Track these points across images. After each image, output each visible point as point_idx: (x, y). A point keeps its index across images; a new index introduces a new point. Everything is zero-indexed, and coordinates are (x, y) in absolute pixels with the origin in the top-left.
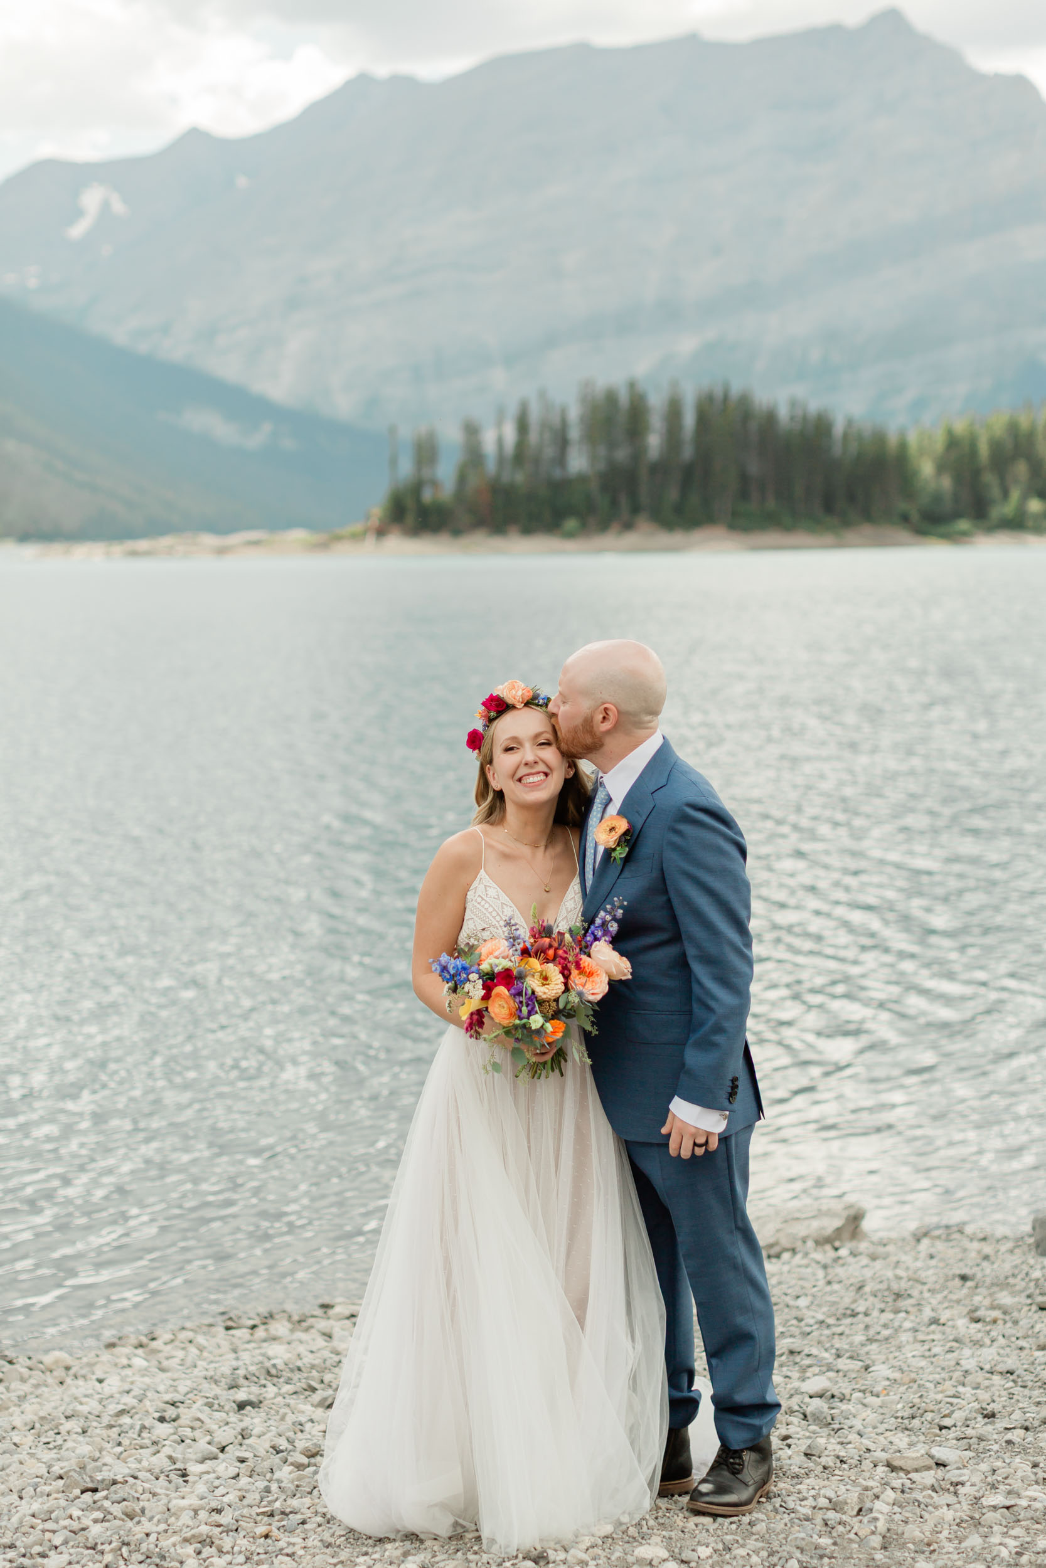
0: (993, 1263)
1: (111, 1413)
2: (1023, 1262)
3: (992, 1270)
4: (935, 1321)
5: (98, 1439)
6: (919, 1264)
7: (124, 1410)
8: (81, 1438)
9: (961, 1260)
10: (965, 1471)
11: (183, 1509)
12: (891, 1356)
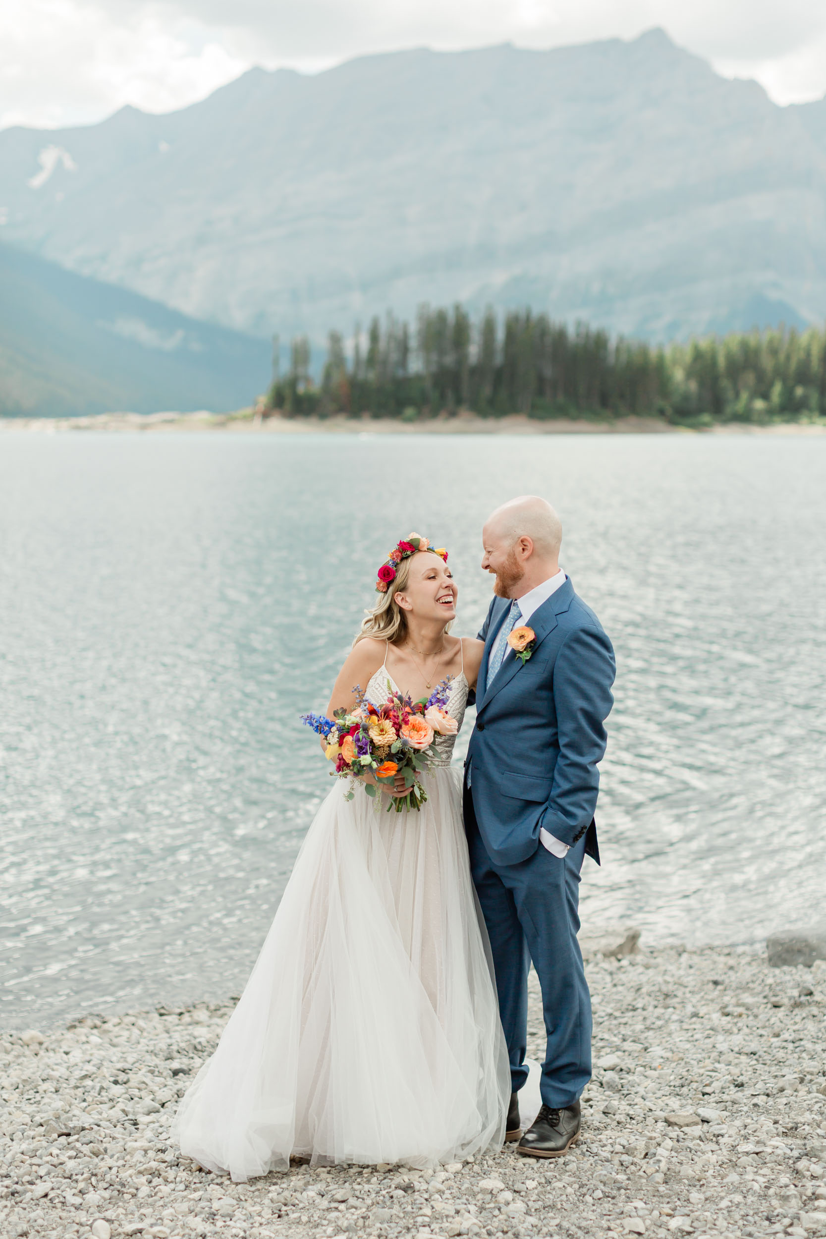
0: (737, 972)
1: (77, 1077)
2: (759, 972)
3: (737, 977)
4: (695, 1015)
5: (68, 1097)
6: (682, 972)
7: (87, 1075)
8: (54, 1096)
9: (712, 970)
10: (724, 1126)
11: (136, 1149)
12: (664, 1040)
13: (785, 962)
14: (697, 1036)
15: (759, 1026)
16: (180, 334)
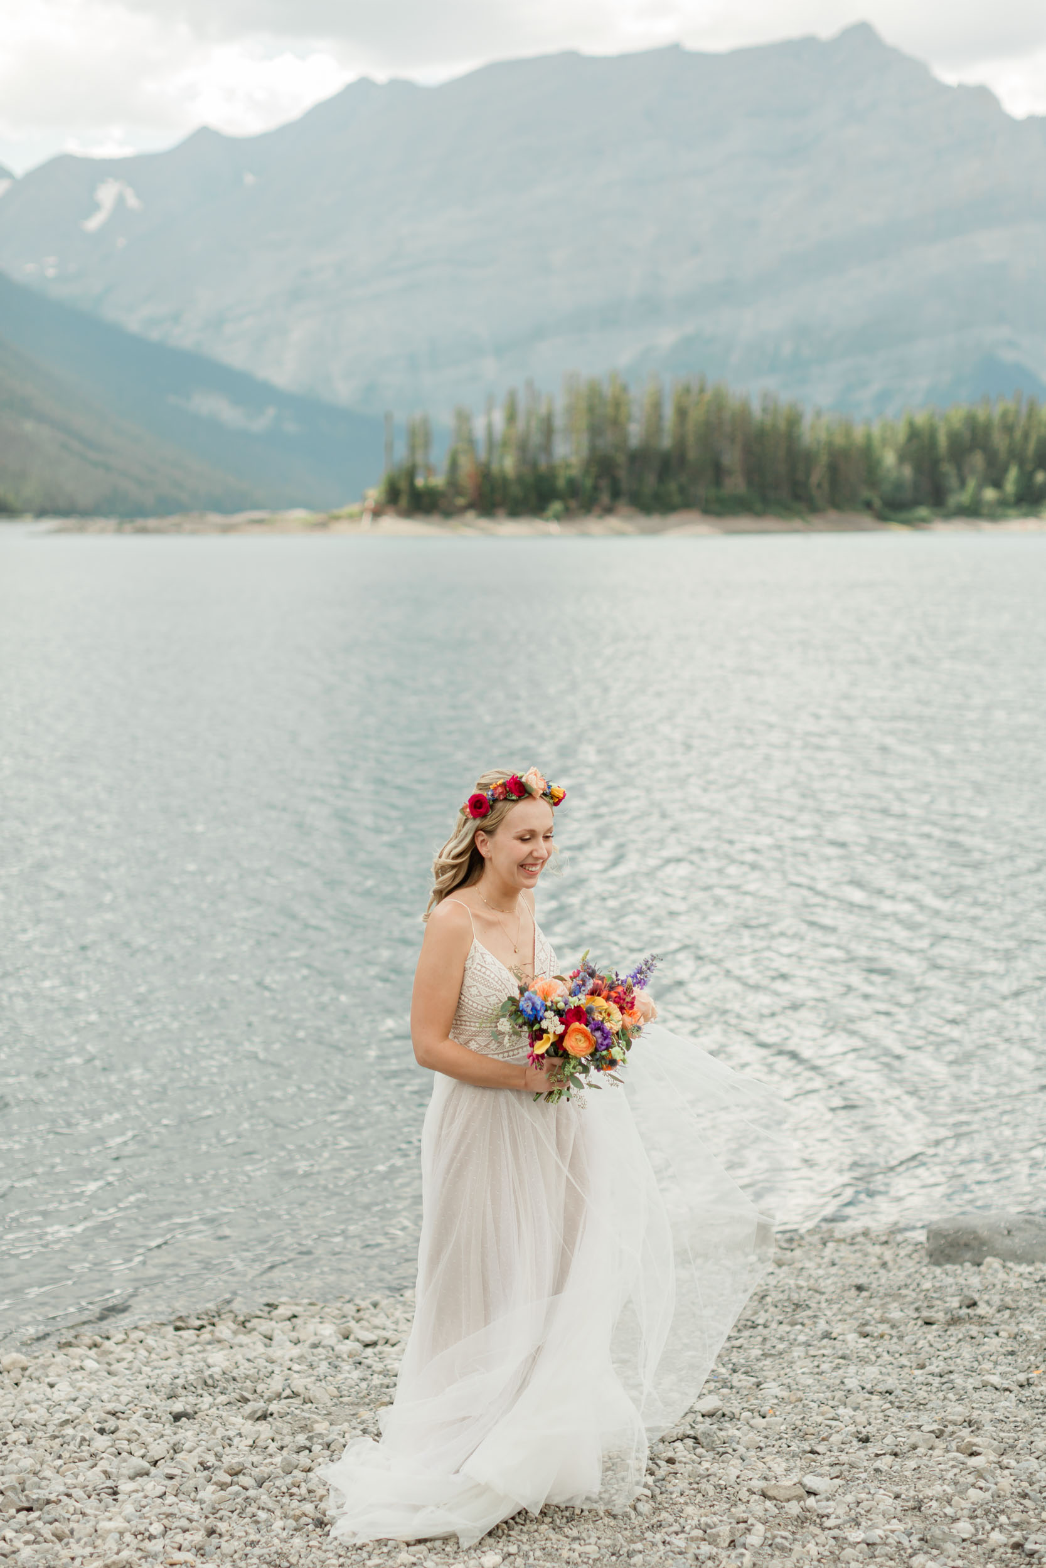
0: (889, 1271)
1: (56, 1422)
2: (916, 1272)
3: (888, 1279)
4: (827, 1335)
5: (41, 1451)
6: (821, 1272)
7: (68, 1420)
8: (25, 1449)
9: (860, 1268)
10: (831, 1503)
11: (109, 1531)
12: (782, 1372)
13: (950, 1259)
14: (824, 1367)
15: (902, 1351)
16: (271, 412)
